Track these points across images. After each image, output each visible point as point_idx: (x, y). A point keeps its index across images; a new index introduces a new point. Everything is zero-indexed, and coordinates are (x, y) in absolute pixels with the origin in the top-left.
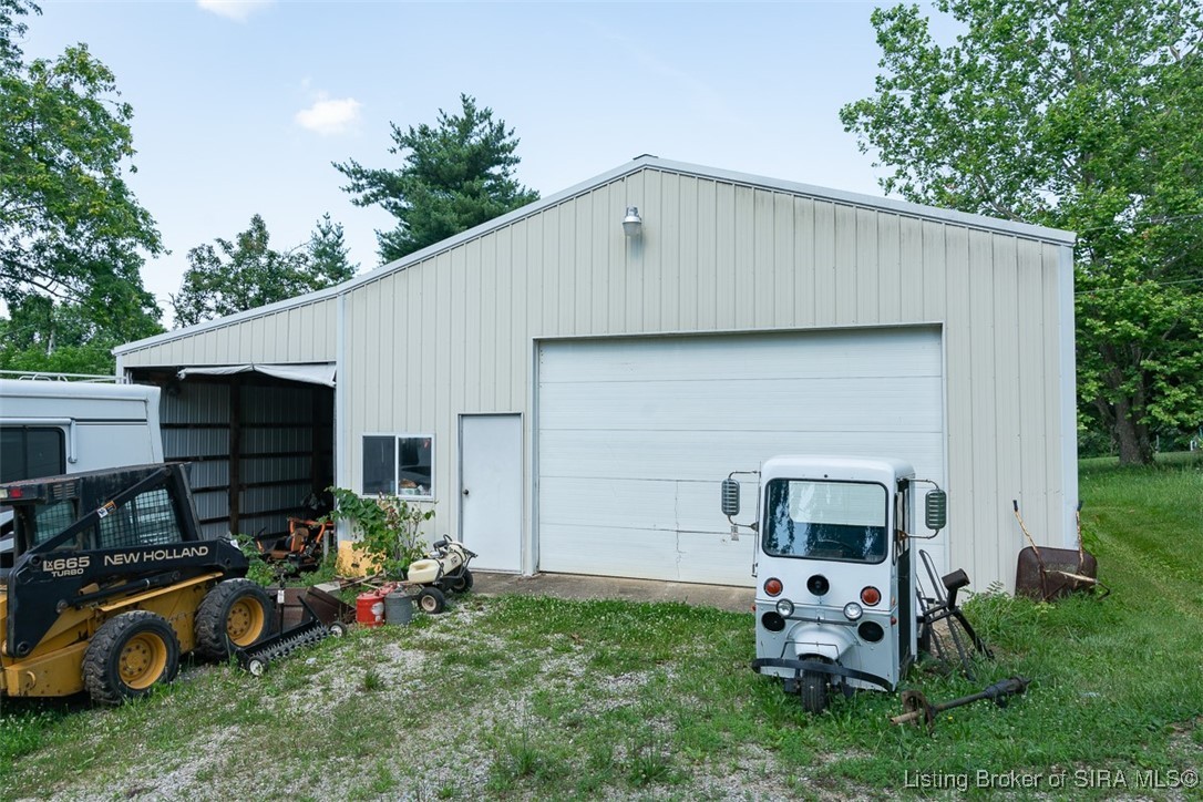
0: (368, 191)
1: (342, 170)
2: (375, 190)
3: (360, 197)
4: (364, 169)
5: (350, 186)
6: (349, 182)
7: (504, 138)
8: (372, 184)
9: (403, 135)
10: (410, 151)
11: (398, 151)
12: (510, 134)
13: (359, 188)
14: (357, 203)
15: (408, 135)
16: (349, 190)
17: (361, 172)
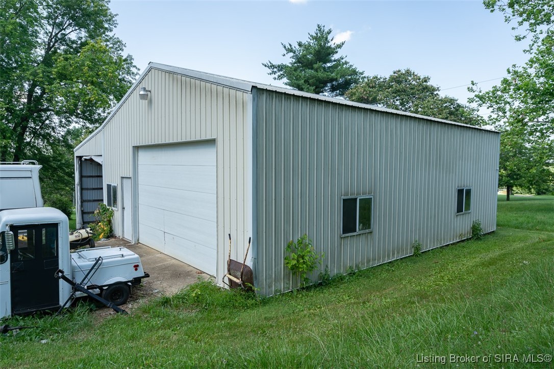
0: (279, 74)
1: (266, 66)
2: (282, 73)
3: (276, 76)
4: (274, 64)
5: (271, 72)
6: (270, 71)
7: (329, 42)
8: (279, 71)
9: (287, 47)
10: (291, 54)
11: (286, 55)
12: (331, 40)
13: (274, 73)
14: (275, 79)
15: (289, 47)
16: (271, 74)
17: (273, 66)
